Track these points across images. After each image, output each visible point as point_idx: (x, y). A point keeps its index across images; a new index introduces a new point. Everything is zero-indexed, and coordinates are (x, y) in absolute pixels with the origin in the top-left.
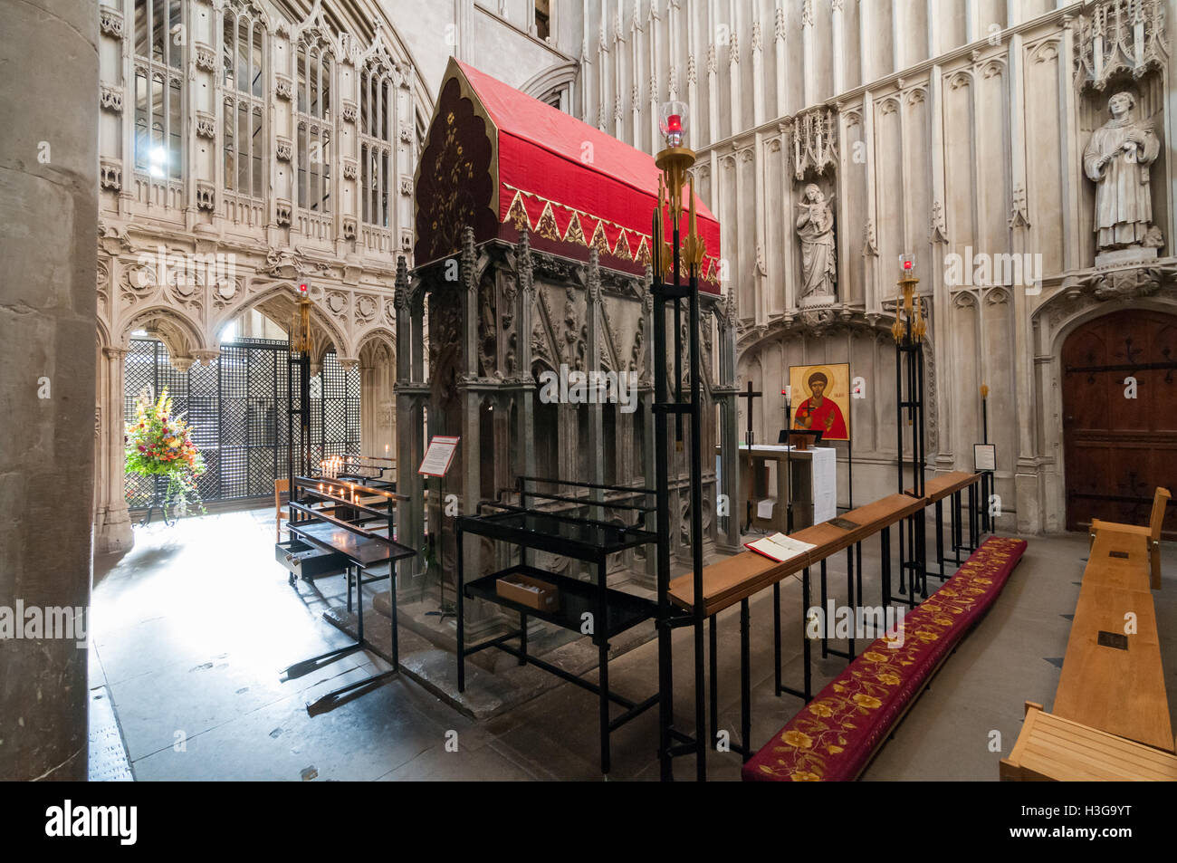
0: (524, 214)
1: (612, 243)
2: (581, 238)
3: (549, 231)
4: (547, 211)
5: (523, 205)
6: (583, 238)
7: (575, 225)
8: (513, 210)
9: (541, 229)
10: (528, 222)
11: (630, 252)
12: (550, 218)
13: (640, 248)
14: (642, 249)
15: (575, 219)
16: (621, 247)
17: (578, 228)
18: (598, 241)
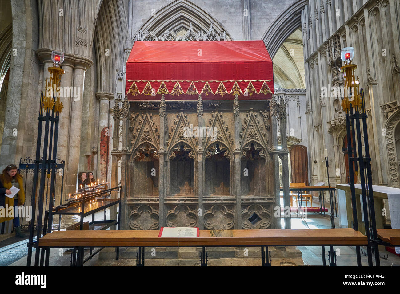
0: (137, 89)
1: (185, 89)
2: (166, 91)
3: (148, 92)
4: (149, 84)
5: (136, 86)
6: (167, 91)
7: (163, 87)
8: (131, 89)
9: (144, 92)
10: (138, 91)
11: (197, 91)
12: (149, 87)
13: (204, 87)
14: (205, 88)
15: (163, 84)
16: (190, 89)
17: (164, 87)
18: (176, 91)
